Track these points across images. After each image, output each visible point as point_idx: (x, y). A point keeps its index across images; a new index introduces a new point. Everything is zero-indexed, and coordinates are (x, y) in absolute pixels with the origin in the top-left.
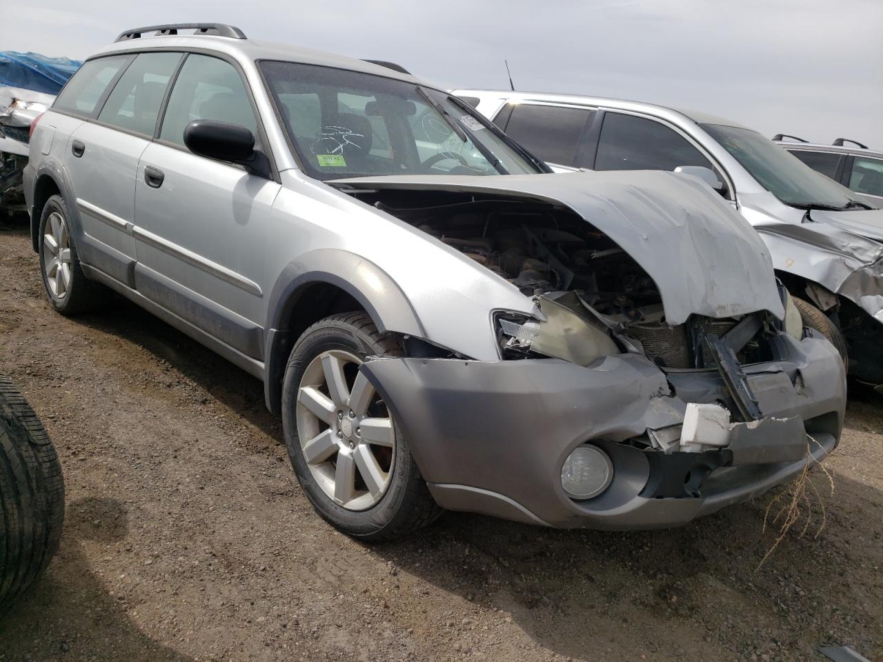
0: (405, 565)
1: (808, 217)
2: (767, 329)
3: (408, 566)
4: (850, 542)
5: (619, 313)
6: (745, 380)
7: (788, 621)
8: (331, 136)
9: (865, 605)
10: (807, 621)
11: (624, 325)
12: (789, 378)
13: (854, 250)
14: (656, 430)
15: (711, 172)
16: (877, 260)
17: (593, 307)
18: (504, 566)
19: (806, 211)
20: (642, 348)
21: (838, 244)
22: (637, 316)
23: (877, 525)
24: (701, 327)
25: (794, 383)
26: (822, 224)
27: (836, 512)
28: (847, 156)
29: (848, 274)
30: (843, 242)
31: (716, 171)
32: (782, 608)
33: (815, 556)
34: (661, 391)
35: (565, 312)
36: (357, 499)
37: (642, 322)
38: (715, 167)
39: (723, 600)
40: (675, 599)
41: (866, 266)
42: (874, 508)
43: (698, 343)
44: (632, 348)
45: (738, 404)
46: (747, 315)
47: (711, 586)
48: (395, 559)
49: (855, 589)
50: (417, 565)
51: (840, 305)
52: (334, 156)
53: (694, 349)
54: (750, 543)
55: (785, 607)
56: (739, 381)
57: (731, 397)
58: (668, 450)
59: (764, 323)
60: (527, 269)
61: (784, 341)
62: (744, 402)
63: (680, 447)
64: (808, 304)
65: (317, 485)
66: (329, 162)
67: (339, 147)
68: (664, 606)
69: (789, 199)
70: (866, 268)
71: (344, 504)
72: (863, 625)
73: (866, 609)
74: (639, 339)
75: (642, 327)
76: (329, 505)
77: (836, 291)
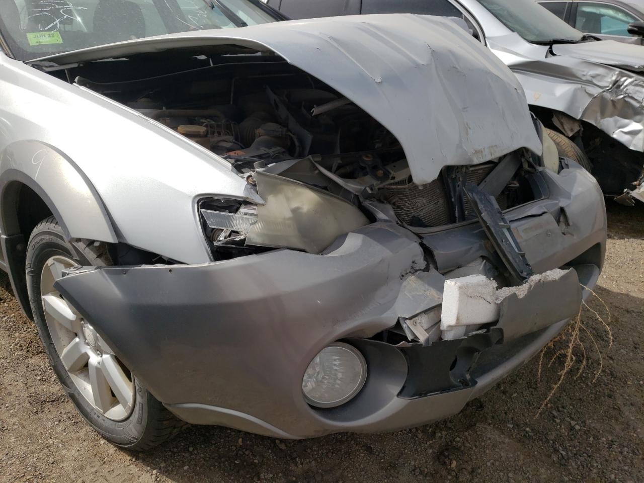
0: (172, 471)
1: (551, 52)
2: (526, 166)
3: (175, 473)
4: (614, 358)
5: (365, 174)
6: (509, 229)
7: (569, 470)
8: (46, 11)
9: (639, 430)
10: (587, 466)
11: (372, 189)
12: (553, 218)
13: (593, 77)
14: (410, 319)
15: (462, 20)
16: (614, 84)
17: (335, 173)
18: (281, 449)
19: (549, 46)
20: (392, 213)
21: (579, 74)
22: (386, 176)
23: (634, 334)
24: (459, 175)
25: (558, 222)
26: (564, 57)
27: (596, 326)
28: (572, 3)
29: (589, 100)
30: (583, 71)
31: (466, 20)
32: (561, 454)
33: (583, 379)
34: (415, 265)
35: (293, 187)
36: (115, 407)
37: (392, 181)
38: (465, 16)
39: (503, 454)
40: (454, 464)
41: (604, 91)
42: (628, 315)
43: (457, 193)
44: (381, 215)
45: (504, 260)
46: (505, 156)
47: (490, 439)
48: (162, 465)
49: (626, 411)
50: (186, 468)
51: (582, 129)
52: (48, 33)
53: (453, 200)
54: (523, 373)
55: (564, 453)
56: (503, 234)
57: (496, 252)
58: (427, 340)
59: (523, 160)
60: (260, 136)
61: (543, 176)
62: (510, 258)
63: (441, 332)
64: (555, 133)
65: (79, 394)
66: (41, 40)
67: (55, 23)
68: (444, 473)
69: (533, 38)
70: (605, 93)
71: (104, 413)
72: (640, 457)
73: (641, 436)
74: (389, 203)
75: (394, 187)
76: (92, 414)
77: (578, 117)
